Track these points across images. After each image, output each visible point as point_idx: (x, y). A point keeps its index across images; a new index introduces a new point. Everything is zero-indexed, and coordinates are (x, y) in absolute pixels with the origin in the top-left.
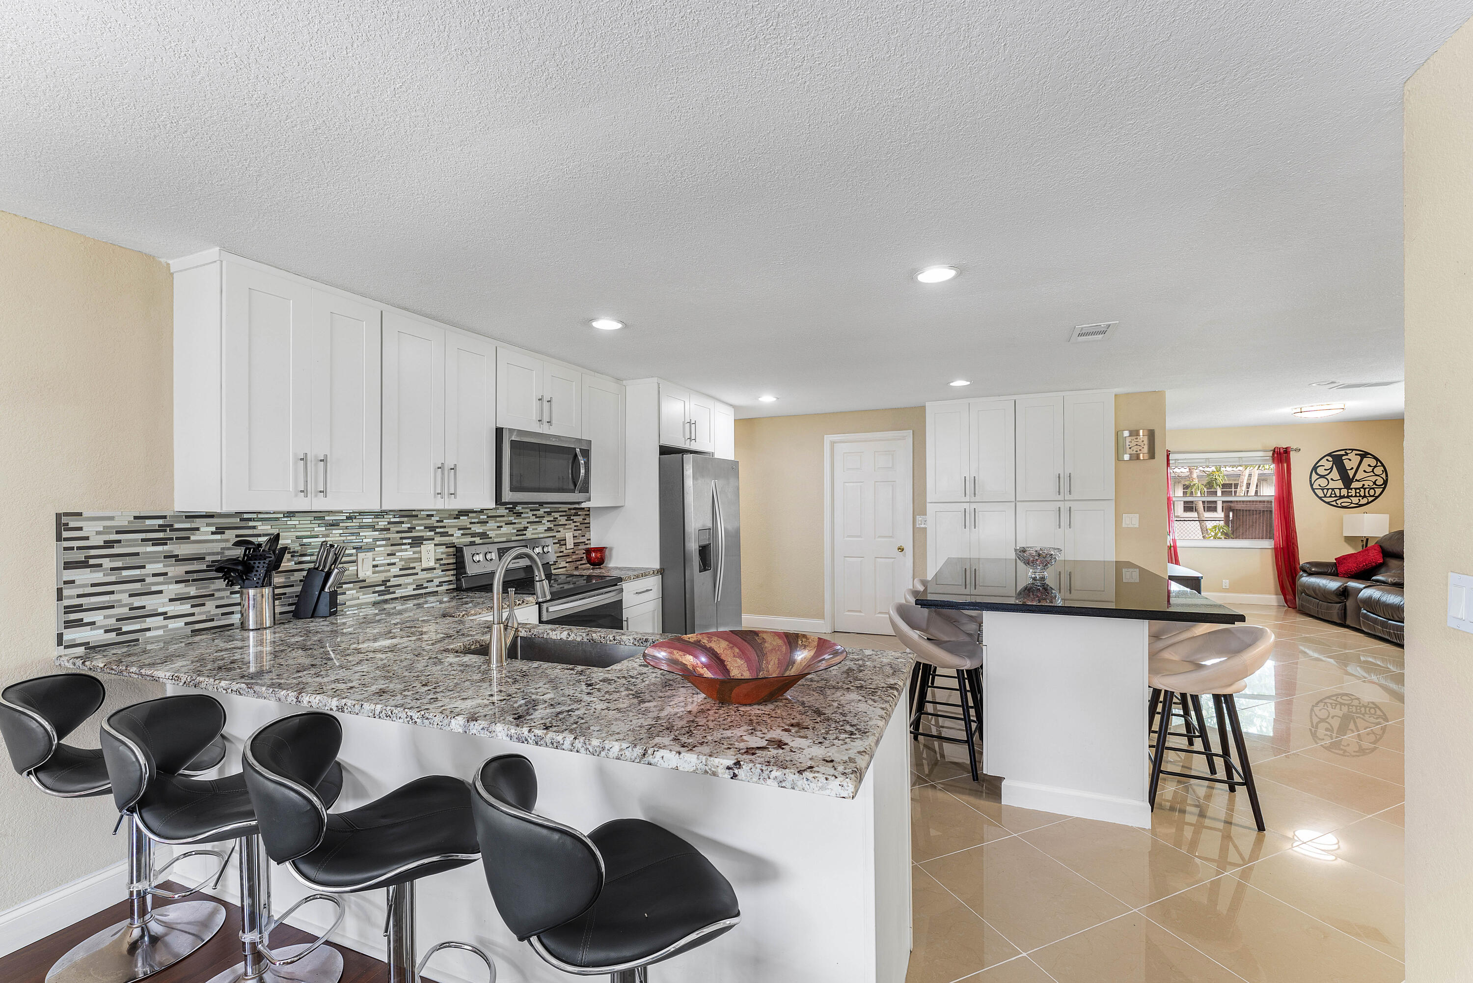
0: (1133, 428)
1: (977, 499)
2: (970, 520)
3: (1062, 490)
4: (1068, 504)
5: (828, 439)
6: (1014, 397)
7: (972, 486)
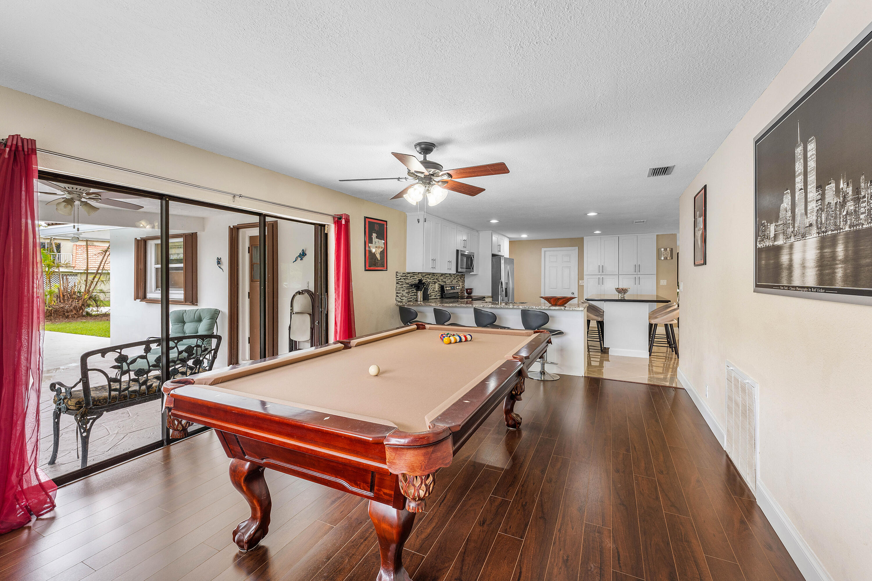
0: (666, 247)
1: (604, 274)
2: (601, 282)
3: (636, 271)
4: (639, 276)
5: (543, 250)
6: (618, 236)
7: (602, 269)
